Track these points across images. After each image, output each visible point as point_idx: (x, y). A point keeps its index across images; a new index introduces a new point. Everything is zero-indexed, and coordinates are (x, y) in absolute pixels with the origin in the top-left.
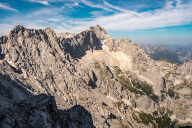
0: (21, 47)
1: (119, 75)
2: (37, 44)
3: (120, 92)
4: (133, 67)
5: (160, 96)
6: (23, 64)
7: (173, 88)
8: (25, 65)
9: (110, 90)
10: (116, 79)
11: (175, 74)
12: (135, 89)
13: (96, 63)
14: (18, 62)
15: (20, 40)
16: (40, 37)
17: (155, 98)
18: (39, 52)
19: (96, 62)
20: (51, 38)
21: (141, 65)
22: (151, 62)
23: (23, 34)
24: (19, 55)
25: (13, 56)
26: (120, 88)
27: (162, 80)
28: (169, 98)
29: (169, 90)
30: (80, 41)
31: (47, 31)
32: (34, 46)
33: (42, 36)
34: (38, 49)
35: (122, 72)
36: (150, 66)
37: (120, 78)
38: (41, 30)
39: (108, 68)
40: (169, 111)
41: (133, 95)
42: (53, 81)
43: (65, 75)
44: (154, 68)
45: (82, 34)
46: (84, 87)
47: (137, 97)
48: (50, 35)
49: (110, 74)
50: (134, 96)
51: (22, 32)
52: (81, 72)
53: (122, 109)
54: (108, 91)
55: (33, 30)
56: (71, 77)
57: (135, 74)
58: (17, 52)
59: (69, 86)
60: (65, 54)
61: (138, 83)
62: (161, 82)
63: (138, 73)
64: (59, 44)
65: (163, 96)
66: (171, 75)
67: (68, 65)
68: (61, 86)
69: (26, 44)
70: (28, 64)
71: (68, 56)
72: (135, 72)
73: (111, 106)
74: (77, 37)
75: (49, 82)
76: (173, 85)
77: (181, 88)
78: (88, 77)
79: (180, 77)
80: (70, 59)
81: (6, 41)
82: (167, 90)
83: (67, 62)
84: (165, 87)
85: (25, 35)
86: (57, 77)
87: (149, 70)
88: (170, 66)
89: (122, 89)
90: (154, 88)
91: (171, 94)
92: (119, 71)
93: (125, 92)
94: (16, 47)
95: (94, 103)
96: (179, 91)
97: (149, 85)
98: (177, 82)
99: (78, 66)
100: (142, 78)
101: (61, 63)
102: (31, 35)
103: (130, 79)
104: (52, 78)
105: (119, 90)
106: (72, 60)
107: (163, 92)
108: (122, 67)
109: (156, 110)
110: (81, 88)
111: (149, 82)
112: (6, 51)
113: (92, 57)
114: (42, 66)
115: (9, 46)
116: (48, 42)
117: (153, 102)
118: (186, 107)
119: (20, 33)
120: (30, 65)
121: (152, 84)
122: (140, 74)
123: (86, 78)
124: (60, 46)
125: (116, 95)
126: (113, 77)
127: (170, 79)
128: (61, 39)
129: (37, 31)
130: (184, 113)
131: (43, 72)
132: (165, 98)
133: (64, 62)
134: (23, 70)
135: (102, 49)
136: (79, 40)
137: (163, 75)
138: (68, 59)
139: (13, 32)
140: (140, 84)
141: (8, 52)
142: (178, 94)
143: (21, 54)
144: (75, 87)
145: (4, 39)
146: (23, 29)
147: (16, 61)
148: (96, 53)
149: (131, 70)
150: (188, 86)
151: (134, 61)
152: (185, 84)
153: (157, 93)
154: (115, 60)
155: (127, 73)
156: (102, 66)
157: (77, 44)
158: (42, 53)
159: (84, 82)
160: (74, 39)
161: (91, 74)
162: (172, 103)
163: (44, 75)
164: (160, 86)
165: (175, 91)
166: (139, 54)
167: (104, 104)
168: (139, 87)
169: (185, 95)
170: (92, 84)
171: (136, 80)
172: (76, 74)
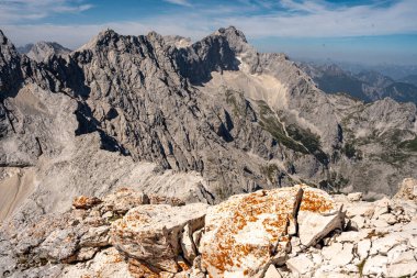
0: (113, 70)
1: (266, 116)
2: (138, 64)
3: (269, 148)
4: (290, 104)
5: (331, 154)
6: (117, 100)
7: (354, 142)
8: (122, 101)
9: (253, 143)
10: (261, 123)
11: (359, 120)
12: (292, 142)
13: (229, 93)
14: (111, 96)
15: (112, 56)
16: (141, 49)
17: (322, 158)
18: (143, 78)
19: (228, 91)
20: (158, 52)
21: (303, 101)
22: (320, 97)
23: (116, 47)
24: (111, 83)
25: (102, 85)
26: (270, 141)
27: (337, 128)
28: (345, 158)
29: (347, 146)
30: (202, 54)
31: (152, 38)
32: (134, 68)
33: (144, 47)
34: (140, 73)
35: (271, 112)
36: (319, 103)
37: (267, 121)
38: (142, 37)
39: (248, 103)
40: (342, 179)
41: (290, 153)
42: (166, 129)
43: (185, 120)
44: (326, 107)
45: (206, 41)
46: (215, 141)
47: (296, 157)
48: (156, 46)
49: (252, 114)
50: (291, 155)
51: (115, 42)
52: (207, 112)
53: (275, 177)
54: (250, 145)
55: (129, 37)
56: (194, 123)
57: (293, 115)
58: (108, 78)
59: (191, 137)
60: (181, 80)
61: (297, 131)
62: (335, 132)
63: (297, 113)
64: (172, 62)
65: (335, 155)
66: (352, 121)
67: (187, 99)
68: (178, 138)
69: (122, 64)
70: (125, 100)
71: (186, 83)
72: (293, 111)
73: (258, 173)
74: (197, 47)
75: (159, 130)
76: (353, 136)
77: (366, 143)
78: (217, 121)
79: (366, 124)
80: (189, 89)
81: (90, 59)
82: (343, 146)
83: (184, 93)
84: (341, 140)
85: (119, 48)
86: (171, 122)
87: (316, 110)
88: (351, 106)
89: (274, 143)
90: (322, 140)
91: (350, 152)
92: (266, 108)
93: (277, 147)
94: (107, 70)
95: (231, 167)
96: (363, 148)
97: (314, 135)
98: (361, 133)
99: (201, 101)
100: (304, 123)
101: (178, 98)
102: (128, 49)
103: (283, 123)
104: (164, 124)
105: (268, 144)
106: (192, 90)
107: (336, 147)
108: (271, 102)
109: (325, 179)
110: (210, 141)
111: (315, 130)
112: (91, 76)
113: (221, 82)
114: (147, 103)
115: (96, 67)
116: (152, 58)
117: (321, 166)
118: (371, 174)
119: (111, 43)
120: (129, 100)
121: (320, 133)
122: (300, 116)
123: (215, 122)
124: (173, 66)
125: (262, 152)
126: (256, 120)
127: (349, 127)
128: (171, 50)
129: (135, 39)
130: (366, 184)
131: (150, 112)
132: (338, 158)
133: (180, 94)
134: (118, 109)
135: (237, 69)
136: (201, 52)
137: (339, 120)
138: (186, 89)
139: (100, 43)
140: (300, 132)
141: (94, 78)
142: (360, 152)
143: (115, 82)
144: (201, 141)
145: (87, 55)
146: (117, 38)
147: (107, 95)
148: (228, 75)
149: (286, 108)
150: (378, 140)
151: (293, 93)
152: (373, 137)
153: (327, 149)
154: (259, 90)
155: (280, 113)
156: (238, 99)
157: (197, 59)
158: (146, 79)
159: (212, 128)
160: (193, 50)
161: (223, 115)
162: (349, 167)
163: (151, 118)
164: (333, 137)
165: (356, 147)
166: (302, 82)
167: (246, 169)
168: (298, 137)
169: (372, 155)
170: (225, 133)
171: (294, 125)
172: (198, 114)
